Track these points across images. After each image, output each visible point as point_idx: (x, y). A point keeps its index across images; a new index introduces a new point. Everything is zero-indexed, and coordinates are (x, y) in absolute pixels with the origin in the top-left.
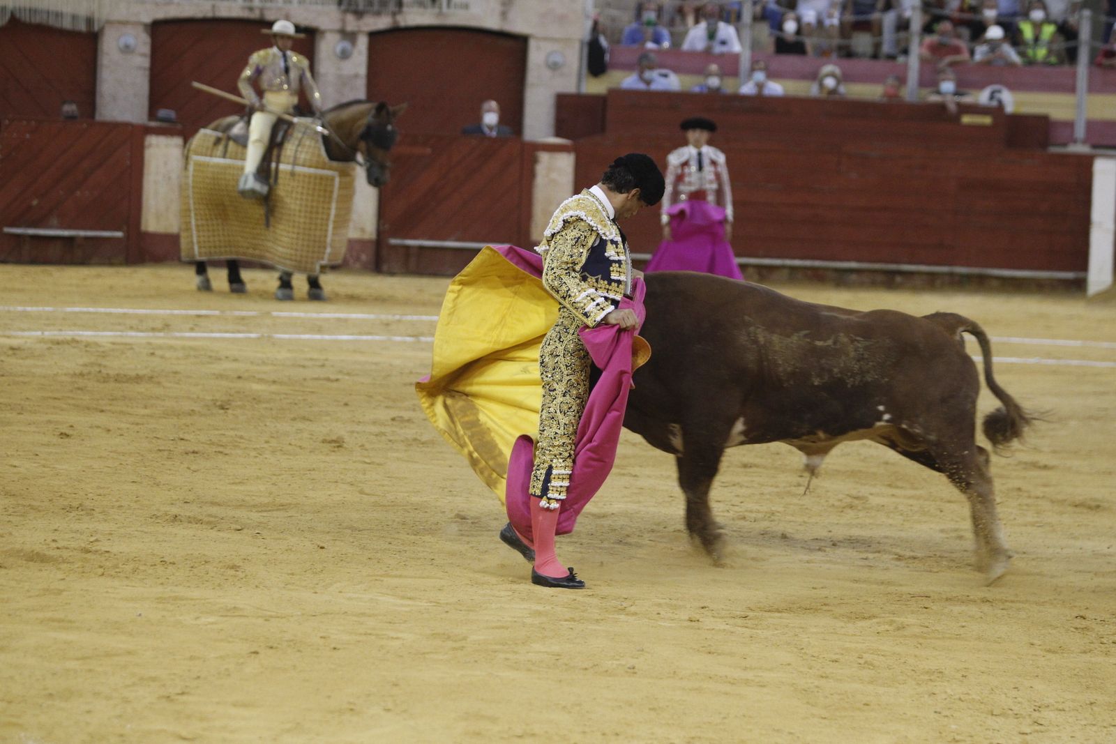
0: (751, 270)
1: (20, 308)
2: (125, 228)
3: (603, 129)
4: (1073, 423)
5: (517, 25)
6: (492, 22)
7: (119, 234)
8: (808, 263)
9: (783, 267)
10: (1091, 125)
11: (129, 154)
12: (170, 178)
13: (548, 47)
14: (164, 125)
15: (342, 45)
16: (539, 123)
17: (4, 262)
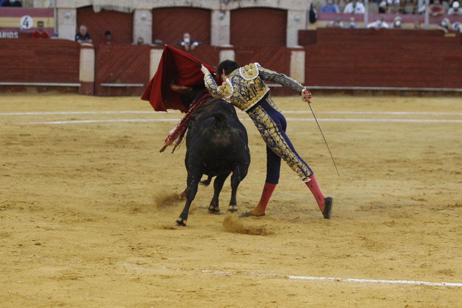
0: (369, 91)
1: (104, 112)
2: (144, 83)
3: (315, 42)
5: (283, 6)
6: (274, 5)
7: (142, 85)
8: (390, 88)
9: (381, 90)
11: (145, 56)
13: (294, 13)
14: (157, 45)
15: (221, 15)
16: (292, 41)
17: (102, 96)
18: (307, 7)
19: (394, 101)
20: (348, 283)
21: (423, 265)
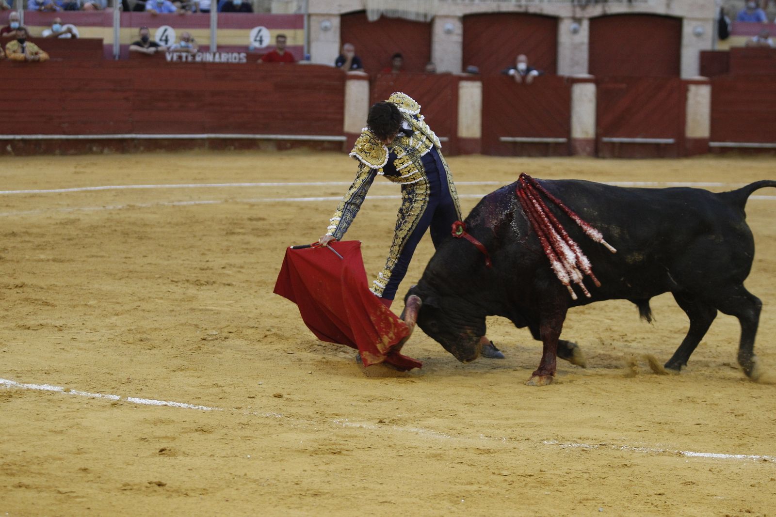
2: (449, 135)
3: (728, 71)
5: (676, 12)
6: (661, 10)
7: (446, 139)
11: (450, 93)
12: (474, 106)
13: (694, 23)
14: (471, 75)
15: (574, 26)
16: (690, 67)
18: (715, 14)
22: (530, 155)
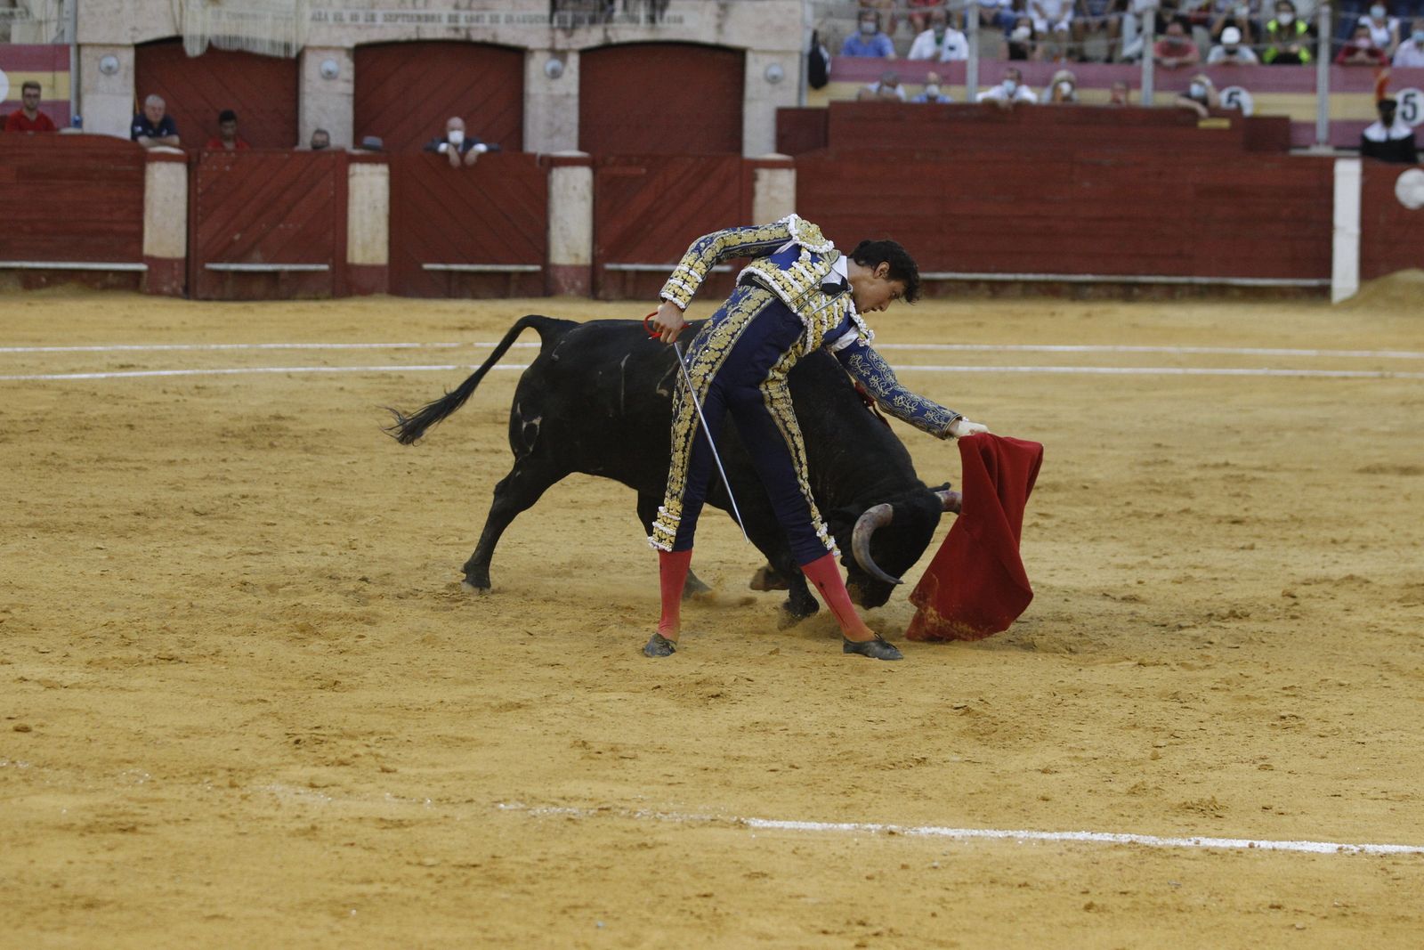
0: (982, 286)
1: (213, 346)
2: (331, 260)
3: (826, 144)
4: (1289, 435)
5: (733, 39)
6: (707, 36)
7: (325, 267)
8: (1042, 277)
9: (1015, 282)
10: (1334, 126)
11: (332, 183)
12: (375, 208)
13: (766, 59)
14: (368, 152)
15: (555, 64)
16: (759, 138)
17: (207, 299)
18: (802, 43)
19: (1053, 314)
20: (921, 839)
21: (1136, 786)
22: (475, 297)
